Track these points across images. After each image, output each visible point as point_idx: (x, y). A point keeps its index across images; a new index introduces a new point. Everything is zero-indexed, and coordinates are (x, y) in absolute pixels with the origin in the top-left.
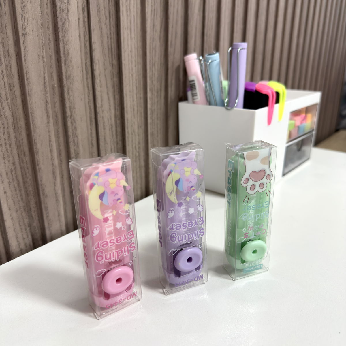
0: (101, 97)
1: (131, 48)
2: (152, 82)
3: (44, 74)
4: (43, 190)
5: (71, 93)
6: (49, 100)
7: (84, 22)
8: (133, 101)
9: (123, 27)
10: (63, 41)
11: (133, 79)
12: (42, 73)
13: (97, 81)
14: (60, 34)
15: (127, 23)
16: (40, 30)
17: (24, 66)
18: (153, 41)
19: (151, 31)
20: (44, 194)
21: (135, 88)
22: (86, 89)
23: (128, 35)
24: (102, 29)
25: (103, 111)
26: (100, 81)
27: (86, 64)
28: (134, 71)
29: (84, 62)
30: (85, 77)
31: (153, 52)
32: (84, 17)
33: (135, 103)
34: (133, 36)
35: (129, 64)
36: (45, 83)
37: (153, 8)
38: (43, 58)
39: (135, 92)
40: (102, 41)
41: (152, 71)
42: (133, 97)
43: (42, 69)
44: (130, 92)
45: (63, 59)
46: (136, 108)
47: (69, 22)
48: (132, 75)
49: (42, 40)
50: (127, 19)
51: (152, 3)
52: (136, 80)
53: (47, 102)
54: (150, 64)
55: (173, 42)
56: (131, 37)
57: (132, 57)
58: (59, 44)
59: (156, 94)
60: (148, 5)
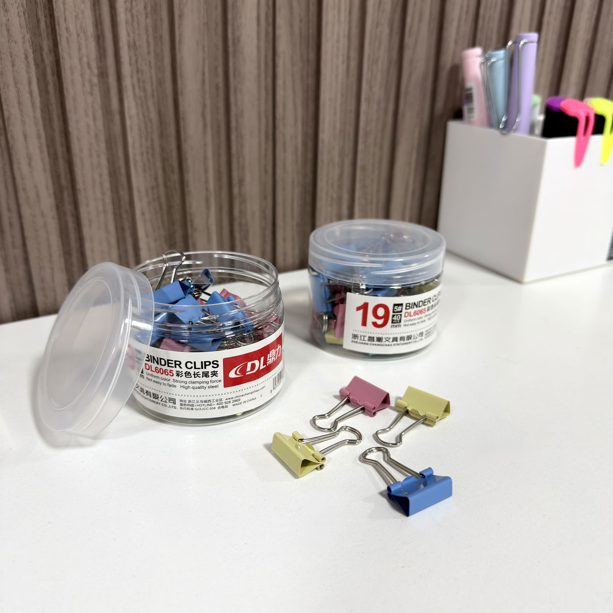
4: (192, 221)
20: (192, 226)
38: (204, 47)
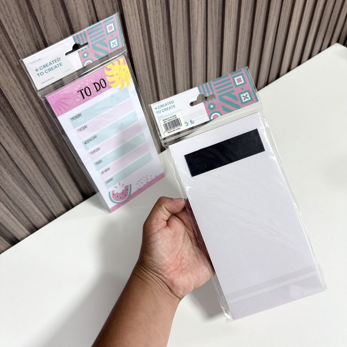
0: (210, 69)
1: (230, 36)
2: (241, 48)
3: (184, 72)
5: (195, 74)
6: (185, 82)
7: (204, 35)
8: (228, 62)
9: (226, 28)
10: (193, 52)
11: (229, 52)
12: (183, 72)
13: (209, 62)
14: (192, 50)
15: (228, 25)
16: (183, 53)
17: (176, 72)
18: (244, 26)
19: (243, 21)
21: (230, 56)
22: (203, 68)
23: (228, 30)
24: (213, 36)
25: (210, 75)
26: (210, 62)
27: (204, 55)
28: (230, 47)
29: (203, 55)
30: (203, 62)
31: (243, 32)
32: (204, 33)
33: (229, 64)
34: (231, 29)
35: (227, 46)
36: (184, 76)
37: (246, 7)
39: (229, 58)
40: (213, 42)
41: (242, 42)
42: (228, 61)
43: (183, 70)
44: (226, 59)
45: (193, 61)
46: (229, 66)
47: (196, 42)
48: (229, 50)
49: (184, 58)
50: (229, 23)
51: (245, 5)
52: (231, 52)
53: (184, 83)
54: (240, 39)
55: (258, 19)
56: (230, 31)
57: (229, 41)
58: (191, 55)
59: (242, 53)
60: (243, 8)
